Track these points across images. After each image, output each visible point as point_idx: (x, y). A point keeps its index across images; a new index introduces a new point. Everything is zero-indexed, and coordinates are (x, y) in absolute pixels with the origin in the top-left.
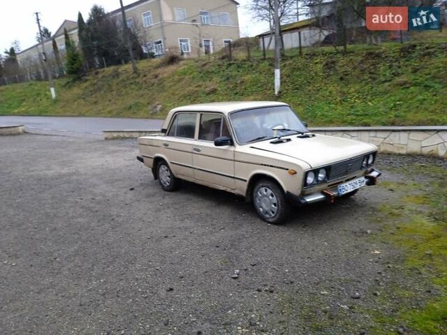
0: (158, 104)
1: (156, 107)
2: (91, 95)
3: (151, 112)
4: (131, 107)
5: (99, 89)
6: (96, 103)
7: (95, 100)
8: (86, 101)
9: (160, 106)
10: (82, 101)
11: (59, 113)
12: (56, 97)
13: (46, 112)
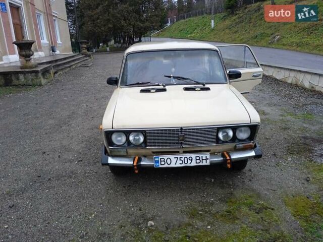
0: (278, 35)
1: (275, 37)
2: (236, 26)
3: (270, 42)
4: (257, 36)
5: (243, 21)
6: (236, 32)
7: (236, 30)
8: (231, 30)
9: (278, 37)
10: (227, 31)
11: (210, 39)
12: (214, 27)
13: (204, 38)
